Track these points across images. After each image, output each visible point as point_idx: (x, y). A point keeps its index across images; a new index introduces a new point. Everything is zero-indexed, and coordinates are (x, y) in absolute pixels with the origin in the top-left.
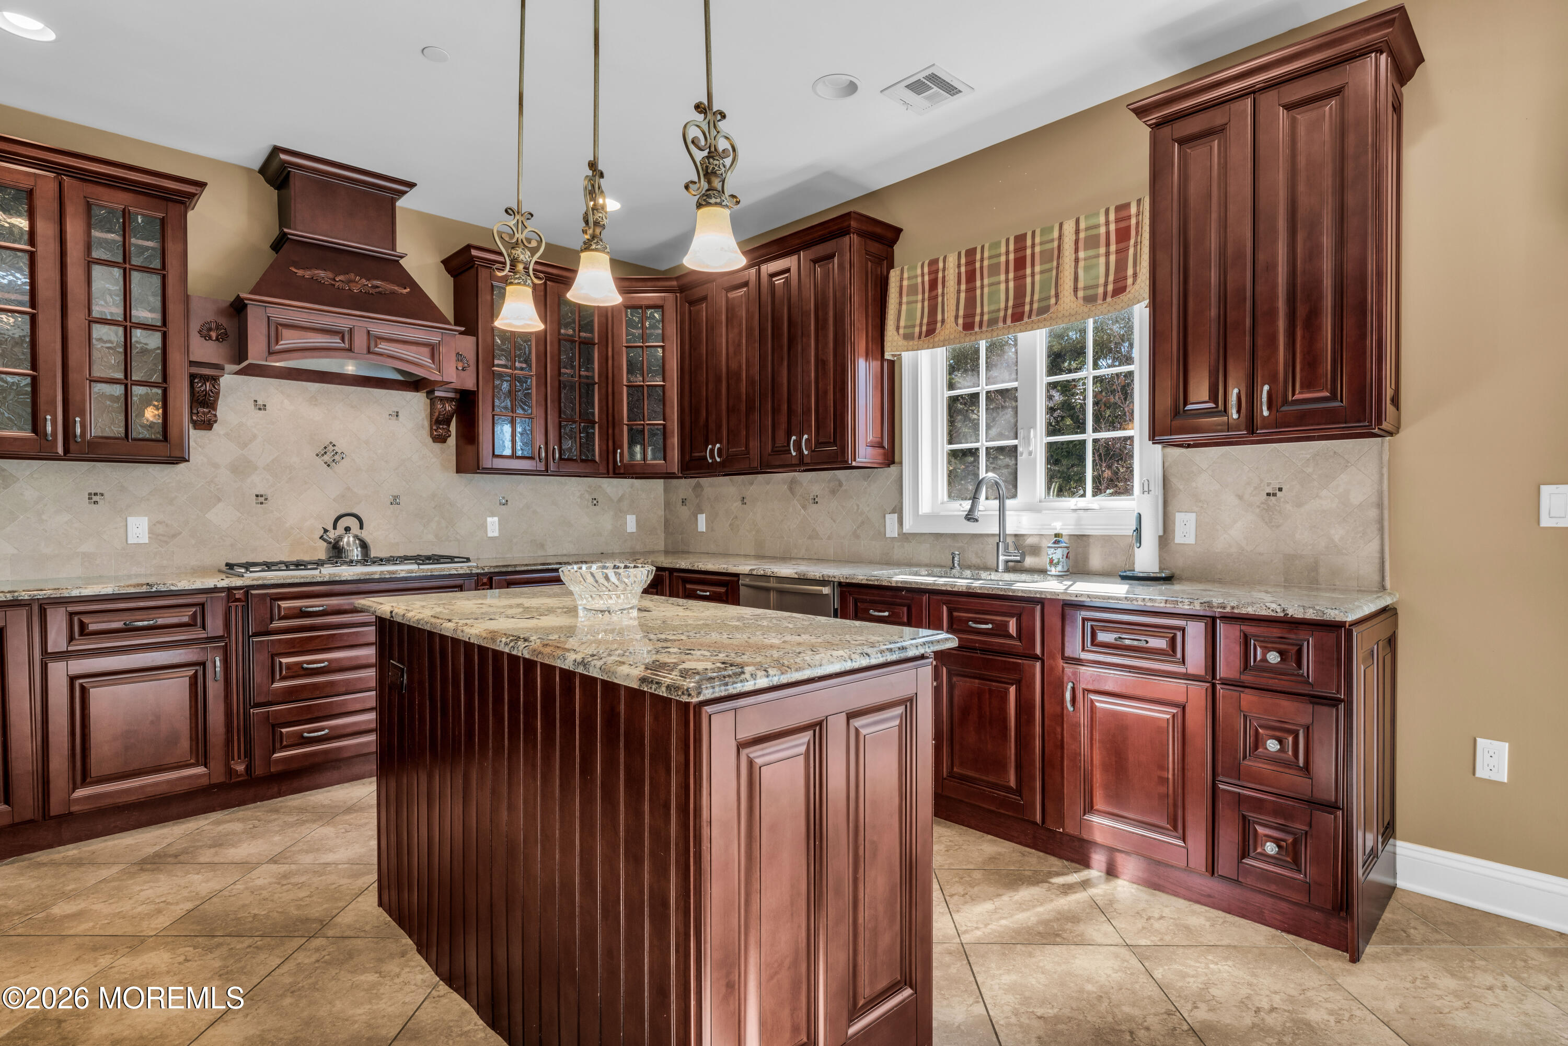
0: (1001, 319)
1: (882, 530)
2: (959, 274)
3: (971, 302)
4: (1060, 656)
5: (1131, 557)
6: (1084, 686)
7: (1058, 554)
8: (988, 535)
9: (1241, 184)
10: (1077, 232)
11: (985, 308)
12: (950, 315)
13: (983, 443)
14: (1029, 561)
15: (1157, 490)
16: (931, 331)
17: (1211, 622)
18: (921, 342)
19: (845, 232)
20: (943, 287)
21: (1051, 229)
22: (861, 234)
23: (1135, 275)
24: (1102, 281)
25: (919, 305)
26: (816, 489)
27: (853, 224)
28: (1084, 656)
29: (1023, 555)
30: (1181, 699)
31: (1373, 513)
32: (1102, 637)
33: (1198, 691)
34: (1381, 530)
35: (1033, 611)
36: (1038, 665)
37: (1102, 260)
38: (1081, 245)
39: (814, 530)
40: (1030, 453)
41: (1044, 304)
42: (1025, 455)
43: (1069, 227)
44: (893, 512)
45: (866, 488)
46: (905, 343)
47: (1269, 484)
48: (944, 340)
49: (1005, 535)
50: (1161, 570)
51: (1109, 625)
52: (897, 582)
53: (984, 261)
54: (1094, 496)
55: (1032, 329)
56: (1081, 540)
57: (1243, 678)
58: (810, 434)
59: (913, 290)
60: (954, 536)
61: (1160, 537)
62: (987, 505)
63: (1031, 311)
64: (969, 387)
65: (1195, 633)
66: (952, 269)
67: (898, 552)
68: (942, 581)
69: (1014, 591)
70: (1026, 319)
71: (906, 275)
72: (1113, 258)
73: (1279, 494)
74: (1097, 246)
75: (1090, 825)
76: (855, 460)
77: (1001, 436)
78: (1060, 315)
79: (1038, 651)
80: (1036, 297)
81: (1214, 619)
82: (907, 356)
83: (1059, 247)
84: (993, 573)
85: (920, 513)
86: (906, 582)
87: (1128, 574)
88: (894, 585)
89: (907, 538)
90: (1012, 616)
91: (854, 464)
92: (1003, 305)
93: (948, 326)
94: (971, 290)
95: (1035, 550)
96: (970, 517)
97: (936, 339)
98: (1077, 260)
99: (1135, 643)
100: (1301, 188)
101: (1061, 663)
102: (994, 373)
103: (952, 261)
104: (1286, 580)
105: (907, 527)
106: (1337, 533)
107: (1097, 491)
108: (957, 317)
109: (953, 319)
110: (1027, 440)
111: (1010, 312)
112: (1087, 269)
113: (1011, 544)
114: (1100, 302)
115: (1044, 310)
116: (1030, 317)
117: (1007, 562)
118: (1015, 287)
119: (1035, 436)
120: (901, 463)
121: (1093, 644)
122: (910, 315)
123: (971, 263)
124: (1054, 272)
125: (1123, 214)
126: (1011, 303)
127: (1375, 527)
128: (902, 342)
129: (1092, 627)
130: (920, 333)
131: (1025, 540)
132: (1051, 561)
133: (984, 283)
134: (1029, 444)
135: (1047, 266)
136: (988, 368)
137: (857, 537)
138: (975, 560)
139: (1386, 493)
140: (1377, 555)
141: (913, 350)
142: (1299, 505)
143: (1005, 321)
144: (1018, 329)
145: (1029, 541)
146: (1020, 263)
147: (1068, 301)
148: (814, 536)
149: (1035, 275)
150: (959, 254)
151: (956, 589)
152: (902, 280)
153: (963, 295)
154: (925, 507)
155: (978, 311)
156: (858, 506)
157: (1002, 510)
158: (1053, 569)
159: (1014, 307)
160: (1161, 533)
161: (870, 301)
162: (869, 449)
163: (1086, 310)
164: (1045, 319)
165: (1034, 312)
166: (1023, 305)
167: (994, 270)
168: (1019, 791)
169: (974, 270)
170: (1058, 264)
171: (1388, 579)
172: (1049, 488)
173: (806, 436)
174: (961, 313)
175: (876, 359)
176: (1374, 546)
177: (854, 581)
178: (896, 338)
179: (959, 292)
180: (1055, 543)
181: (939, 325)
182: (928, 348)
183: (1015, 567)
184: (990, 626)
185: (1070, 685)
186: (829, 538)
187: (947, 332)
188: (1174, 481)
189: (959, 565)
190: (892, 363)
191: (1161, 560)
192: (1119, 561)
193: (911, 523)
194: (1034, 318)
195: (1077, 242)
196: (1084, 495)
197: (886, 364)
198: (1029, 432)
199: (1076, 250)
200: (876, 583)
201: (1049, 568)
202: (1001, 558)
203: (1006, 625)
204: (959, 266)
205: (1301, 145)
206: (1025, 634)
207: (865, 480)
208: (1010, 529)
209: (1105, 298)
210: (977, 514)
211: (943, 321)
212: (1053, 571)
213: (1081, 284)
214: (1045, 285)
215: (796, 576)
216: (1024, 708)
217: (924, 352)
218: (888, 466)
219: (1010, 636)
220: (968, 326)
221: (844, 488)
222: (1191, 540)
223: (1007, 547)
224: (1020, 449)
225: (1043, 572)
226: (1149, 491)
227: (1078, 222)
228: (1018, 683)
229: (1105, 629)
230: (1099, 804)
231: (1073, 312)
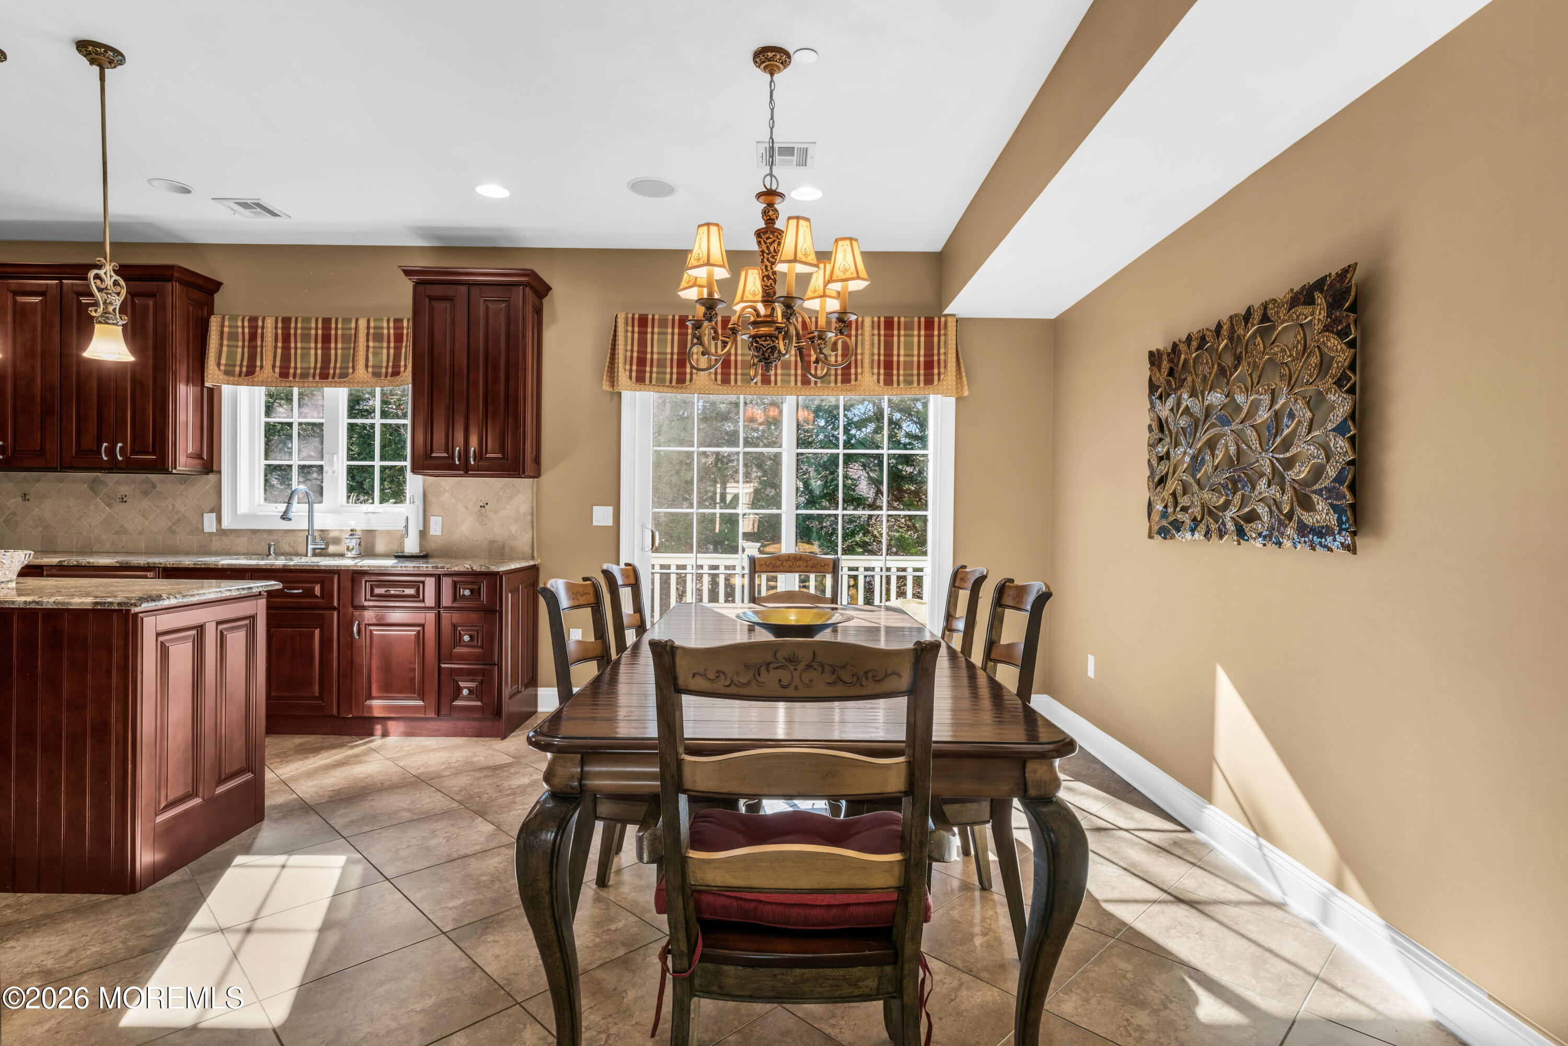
0: (311, 375)
1: (200, 526)
2: (276, 334)
3: (286, 358)
4: (350, 606)
5: (402, 544)
6: (366, 622)
7: (353, 543)
8: (299, 530)
9: (461, 333)
10: (368, 328)
11: (297, 364)
12: (268, 364)
13: (295, 462)
14: (332, 549)
15: (419, 503)
16: (251, 371)
17: (438, 578)
18: (241, 379)
19: (169, 279)
20: (262, 341)
21: (350, 320)
22: (182, 282)
23: (405, 366)
24: (384, 364)
25: (240, 350)
26: (124, 490)
27: (176, 274)
28: (366, 604)
29: (327, 545)
30: (422, 622)
31: (529, 518)
32: (378, 591)
33: (431, 616)
34: (533, 527)
35: (332, 580)
36: (335, 613)
37: (385, 351)
38: (371, 337)
39: (122, 526)
40: (334, 472)
41: (344, 371)
42: (330, 473)
43: (362, 323)
44: (211, 511)
45: (182, 491)
46: (226, 378)
47: (481, 501)
48: (263, 381)
49: (313, 531)
50: (421, 551)
51: (382, 584)
52: (223, 565)
53: (297, 329)
54: (381, 503)
55: (335, 387)
56: (370, 533)
57: (454, 605)
58: (125, 442)
59: (233, 336)
60: (270, 532)
61: (420, 531)
62: (299, 509)
63: (334, 374)
64: (283, 418)
65: (430, 583)
66: (269, 328)
67: (216, 545)
68: (262, 562)
69: (318, 566)
70: (330, 379)
71: (227, 323)
72: (392, 351)
73: (486, 506)
74: (381, 341)
75: (370, 708)
76: (175, 468)
77: (310, 457)
78: (356, 381)
79: (336, 604)
80: (338, 365)
81: (439, 575)
82: (227, 390)
83: (355, 334)
84: (303, 558)
85: (238, 513)
86: (231, 565)
87: (399, 554)
88: (220, 567)
89: (226, 533)
90: (317, 583)
91: (174, 471)
92: (312, 365)
93: (266, 371)
94: (286, 348)
95: (337, 541)
96: (285, 517)
97: (256, 380)
98: (368, 347)
99: (397, 593)
100: (490, 344)
101: (351, 610)
102: (305, 410)
103: (270, 323)
104: (489, 555)
105: (226, 524)
106: (514, 528)
107: (382, 501)
108: (274, 367)
109: (270, 367)
110: (331, 462)
111: (318, 371)
112: (374, 354)
113: (317, 537)
114: (383, 378)
115: (344, 375)
116: (333, 378)
117: (314, 549)
118: (322, 354)
119: (338, 460)
120: (219, 472)
121: (371, 596)
122: (231, 356)
123: (286, 328)
124: (352, 351)
125: (399, 325)
126: (319, 365)
127: (530, 526)
128: (222, 376)
129: (371, 585)
130: (241, 372)
131: (329, 534)
132: (348, 548)
133: (297, 346)
134: (333, 466)
135: (346, 345)
136: (300, 406)
137: (173, 532)
138: (287, 549)
139: (535, 508)
140: (531, 540)
141: (233, 384)
142: (496, 513)
143: (314, 377)
144: (324, 385)
145: (332, 535)
146: (326, 339)
147: (361, 372)
148: (122, 531)
149: (337, 349)
150: (277, 319)
151: (274, 567)
152: (223, 326)
153: (279, 351)
154: (243, 508)
155: (292, 365)
156: (174, 506)
157: (311, 512)
158: (349, 553)
159: (322, 368)
160: (421, 528)
161: (191, 338)
162: (190, 460)
163: (374, 381)
164: (345, 382)
165: (337, 375)
166: (329, 368)
167: (306, 338)
168: (321, 697)
169: (289, 335)
170: (354, 347)
171: (535, 552)
172: (348, 497)
173: (120, 445)
174: (278, 364)
175: (197, 385)
176: (529, 536)
177: (181, 566)
178: (217, 372)
179: (276, 347)
180: (351, 535)
181: (258, 369)
182: (248, 385)
183: (322, 553)
184: (301, 591)
185: (357, 622)
186: (140, 533)
187: (265, 376)
188: (430, 496)
189: (274, 553)
190: (211, 391)
191: (421, 545)
192: (394, 547)
193: (230, 520)
194: (336, 379)
195: (368, 334)
196: (373, 503)
197: (205, 391)
198: (333, 457)
199: (368, 340)
200: (203, 566)
201: (346, 552)
202: (310, 547)
203: (313, 589)
204: (276, 328)
205: (491, 321)
206: (327, 593)
207: (181, 484)
208: (316, 527)
209: (386, 376)
210: (291, 515)
211: (262, 367)
212: (349, 554)
213: (370, 363)
214: (345, 359)
215: (118, 565)
216: (326, 643)
217: (242, 387)
218: (207, 474)
219: (316, 597)
220: (284, 375)
221: (158, 490)
222: (439, 533)
223: (314, 539)
224: (325, 469)
225: (342, 555)
226: (413, 502)
227: (368, 321)
228: (321, 627)
229: (379, 586)
230: (375, 693)
231: (365, 381)
